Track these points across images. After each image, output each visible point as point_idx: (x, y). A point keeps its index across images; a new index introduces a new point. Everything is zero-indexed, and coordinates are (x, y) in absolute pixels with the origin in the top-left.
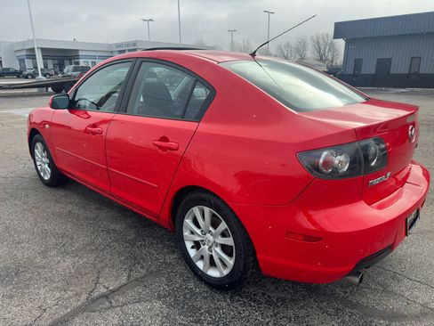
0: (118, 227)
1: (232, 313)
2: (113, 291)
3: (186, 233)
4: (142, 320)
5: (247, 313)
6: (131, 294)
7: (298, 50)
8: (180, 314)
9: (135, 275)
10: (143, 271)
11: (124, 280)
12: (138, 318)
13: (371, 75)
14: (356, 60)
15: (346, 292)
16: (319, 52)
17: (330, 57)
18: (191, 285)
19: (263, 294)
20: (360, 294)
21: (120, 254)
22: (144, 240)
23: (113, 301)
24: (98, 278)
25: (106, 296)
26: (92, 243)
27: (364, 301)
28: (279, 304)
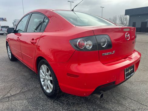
0: (26, 74)
1: (51, 107)
2: (12, 96)
3: (41, 76)
4: (16, 107)
5: (57, 107)
6: (18, 97)
7: (114, 20)
8: (31, 106)
9: (23, 90)
10: (26, 89)
11: (18, 92)
12: (15, 106)
13: (139, 28)
14: (133, 23)
15: (101, 102)
16: (121, 21)
17: (125, 23)
18: (41, 96)
19: (67, 101)
20: (106, 104)
21: (22, 83)
22: (33, 79)
23: (10, 99)
24: (10, 91)
25: (9, 97)
26: (14, 79)
27: (107, 106)
28: (71, 105)
